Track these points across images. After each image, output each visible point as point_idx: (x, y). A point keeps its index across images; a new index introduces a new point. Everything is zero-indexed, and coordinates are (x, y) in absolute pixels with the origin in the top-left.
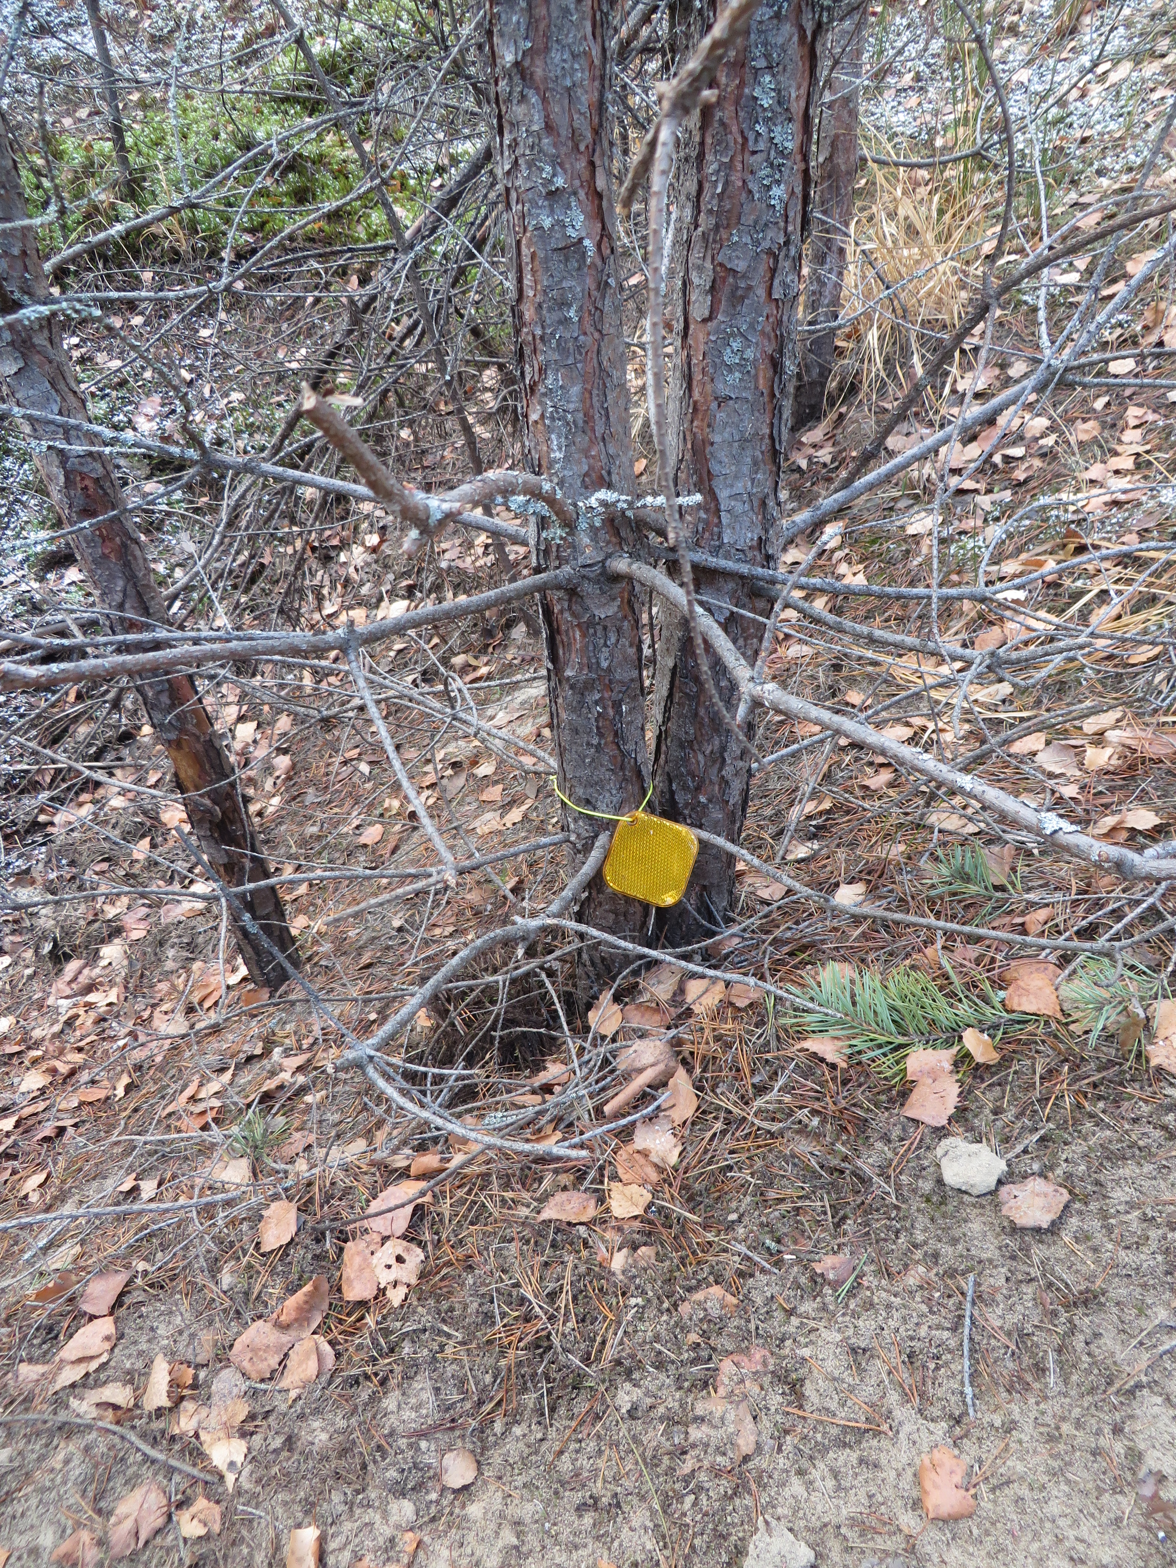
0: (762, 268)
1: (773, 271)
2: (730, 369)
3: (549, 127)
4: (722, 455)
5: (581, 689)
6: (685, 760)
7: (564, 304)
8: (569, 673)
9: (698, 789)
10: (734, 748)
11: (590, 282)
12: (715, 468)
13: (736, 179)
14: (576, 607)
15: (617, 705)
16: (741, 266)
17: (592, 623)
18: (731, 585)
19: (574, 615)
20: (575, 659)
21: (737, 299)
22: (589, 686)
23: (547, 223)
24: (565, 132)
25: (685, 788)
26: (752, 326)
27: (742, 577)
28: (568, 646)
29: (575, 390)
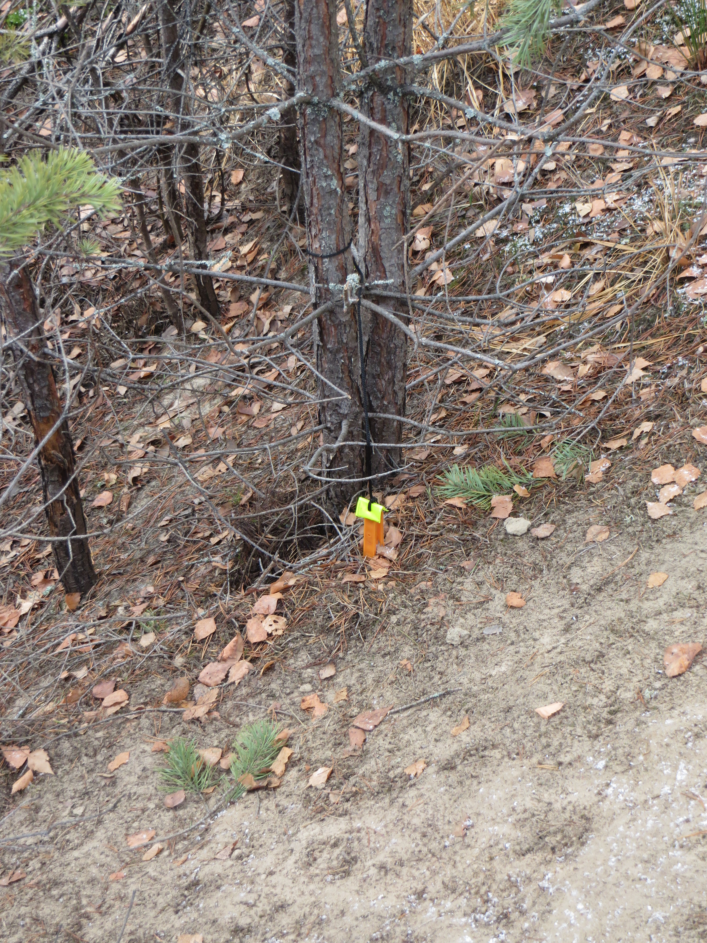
0: (396, 182)
1: (400, 182)
2: (386, 217)
3: (325, 156)
4: (385, 250)
5: (335, 352)
6: (376, 384)
7: (329, 208)
8: (329, 346)
9: (383, 398)
10: (399, 376)
11: (338, 201)
12: (382, 254)
13: (384, 154)
14: (333, 318)
15: (350, 358)
16: (388, 182)
17: (340, 324)
18: (393, 302)
19: (332, 321)
20: (332, 339)
21: (387, 193)
22: (338, 351)
23: (324, 184)
24: (331, 158)
25: (376, 398)
26: (394, 202)
27: (397, 298)
28: (329, 335)
29: (334, 237)
